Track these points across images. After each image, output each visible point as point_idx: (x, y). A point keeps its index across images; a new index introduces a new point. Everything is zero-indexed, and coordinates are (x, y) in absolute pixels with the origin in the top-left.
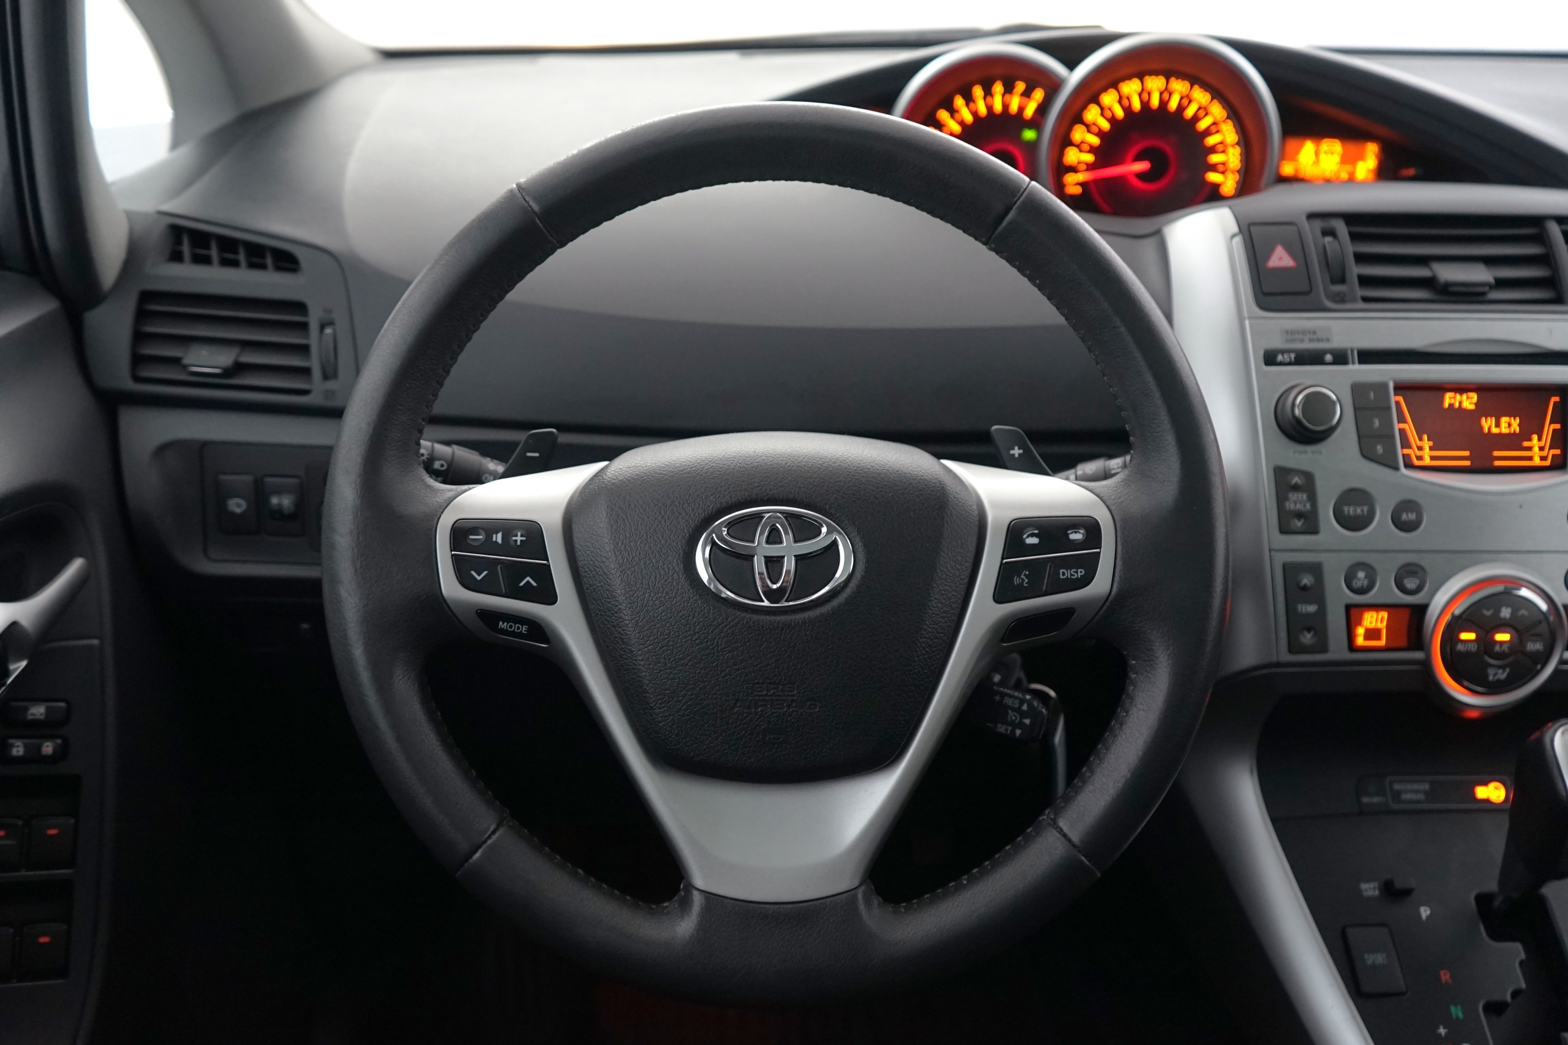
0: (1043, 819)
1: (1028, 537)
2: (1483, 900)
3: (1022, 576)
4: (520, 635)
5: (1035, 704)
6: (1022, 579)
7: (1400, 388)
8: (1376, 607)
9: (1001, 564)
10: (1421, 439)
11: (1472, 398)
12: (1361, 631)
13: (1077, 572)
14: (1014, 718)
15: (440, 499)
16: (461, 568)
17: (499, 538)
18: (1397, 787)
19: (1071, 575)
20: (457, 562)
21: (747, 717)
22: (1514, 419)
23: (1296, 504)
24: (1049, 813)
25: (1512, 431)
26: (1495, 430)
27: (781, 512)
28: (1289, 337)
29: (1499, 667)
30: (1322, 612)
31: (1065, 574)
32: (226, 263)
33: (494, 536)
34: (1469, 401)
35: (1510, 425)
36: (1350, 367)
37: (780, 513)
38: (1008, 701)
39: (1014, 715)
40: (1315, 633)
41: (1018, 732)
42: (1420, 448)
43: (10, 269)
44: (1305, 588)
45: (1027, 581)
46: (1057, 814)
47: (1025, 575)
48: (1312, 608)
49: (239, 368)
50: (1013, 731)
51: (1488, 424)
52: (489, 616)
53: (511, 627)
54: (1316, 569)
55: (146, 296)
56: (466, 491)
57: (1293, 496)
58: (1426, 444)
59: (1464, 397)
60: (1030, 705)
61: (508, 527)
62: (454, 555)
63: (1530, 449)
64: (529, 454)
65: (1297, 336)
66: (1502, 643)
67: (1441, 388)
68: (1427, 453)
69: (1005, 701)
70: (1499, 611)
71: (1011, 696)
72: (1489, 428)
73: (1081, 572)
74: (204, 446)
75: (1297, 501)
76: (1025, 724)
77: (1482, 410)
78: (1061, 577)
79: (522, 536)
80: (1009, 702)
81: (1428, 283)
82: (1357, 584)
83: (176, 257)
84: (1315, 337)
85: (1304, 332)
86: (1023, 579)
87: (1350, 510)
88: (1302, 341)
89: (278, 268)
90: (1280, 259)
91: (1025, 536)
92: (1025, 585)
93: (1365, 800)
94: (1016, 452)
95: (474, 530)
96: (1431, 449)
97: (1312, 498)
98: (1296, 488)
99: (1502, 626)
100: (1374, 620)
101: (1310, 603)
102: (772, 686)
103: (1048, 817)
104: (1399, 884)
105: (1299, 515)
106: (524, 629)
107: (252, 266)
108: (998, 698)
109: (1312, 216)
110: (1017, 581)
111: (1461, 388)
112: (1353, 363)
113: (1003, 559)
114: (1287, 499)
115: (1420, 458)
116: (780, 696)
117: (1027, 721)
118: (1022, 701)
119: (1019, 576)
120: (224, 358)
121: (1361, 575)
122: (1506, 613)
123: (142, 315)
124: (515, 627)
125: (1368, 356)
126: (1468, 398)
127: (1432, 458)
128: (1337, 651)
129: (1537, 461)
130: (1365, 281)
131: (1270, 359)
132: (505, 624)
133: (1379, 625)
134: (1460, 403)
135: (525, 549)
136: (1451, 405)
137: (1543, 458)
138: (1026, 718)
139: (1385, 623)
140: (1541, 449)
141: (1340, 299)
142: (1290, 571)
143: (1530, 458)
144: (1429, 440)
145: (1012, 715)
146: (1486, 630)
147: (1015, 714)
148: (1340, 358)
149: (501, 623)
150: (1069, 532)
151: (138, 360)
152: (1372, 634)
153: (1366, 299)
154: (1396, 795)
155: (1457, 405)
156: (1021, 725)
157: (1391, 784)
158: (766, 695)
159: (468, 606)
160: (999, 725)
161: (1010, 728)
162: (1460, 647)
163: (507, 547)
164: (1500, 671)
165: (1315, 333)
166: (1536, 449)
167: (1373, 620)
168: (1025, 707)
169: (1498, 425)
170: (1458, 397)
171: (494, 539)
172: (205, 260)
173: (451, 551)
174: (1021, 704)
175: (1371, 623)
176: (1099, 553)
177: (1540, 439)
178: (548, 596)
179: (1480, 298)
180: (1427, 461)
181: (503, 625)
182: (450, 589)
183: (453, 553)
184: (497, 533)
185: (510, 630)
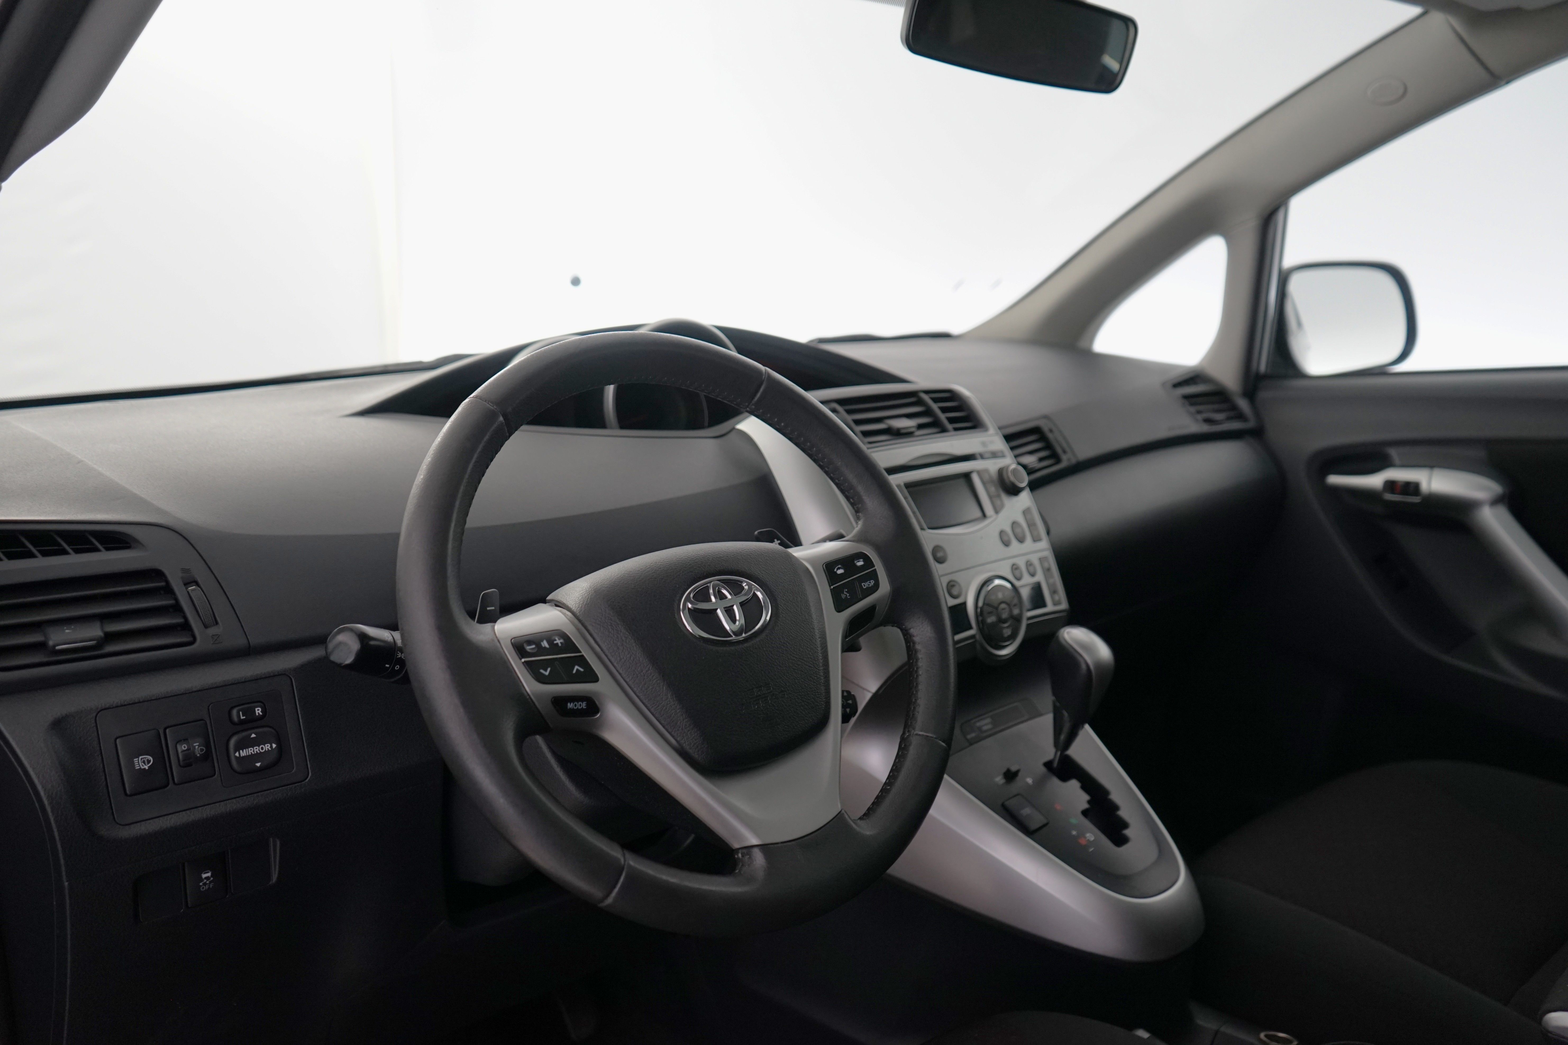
1: (837, 569)
2: (1048, 765)
4: (583, 711)
9: (831, 589)
13: (870, 583)
15: (488, 630)
16: (533, 668)
17: (545, 644)
18: (978, 724)
19: (869, 585)
20: (526, 666)
29: (1007, 628)
31: (865, 585)
32: (49, 554)
33: (542, 644)
37: (717, 580)
45: (848, 595)
47: (846, 592)
49: (106, 638)
52: (559, 701)
53: (576, 705)
61: (547, 636)
62: (525, 662)
70: (997, 595)
73: (872, 582)
78: (864, 587)
79: (557, 640)
81: (889, 431)
86: (845, 594)
89: (109, 549)
91: (835, 570)
92: (849, 597)
93: (969, 737)
95: (527, 643)
104: (1014, 769)
106: (584, 705)
107: (80, 551)
110: (843, 596)
113: (829, 587)
116: (764, 693)
120: (89, 631)
122: (1000, 595)
124: (579, 705)
132: (572, 704)
135: (563, 648)
146: (996, 607)
149: (569, 704)
150: (856, 562)
154: (980, 729)
159: (543, 696)
162: (989, 621)
163: (554, 649)
164: (1008, 630)
171: (543, 646)
173: (520, 659)
176: (875, 570)
178: (592, 677)
179: (913, 435)
181: (570, 706)
182: (529, 685)
183: (523, 660)
184: (543, 641)
185: (575, 708)
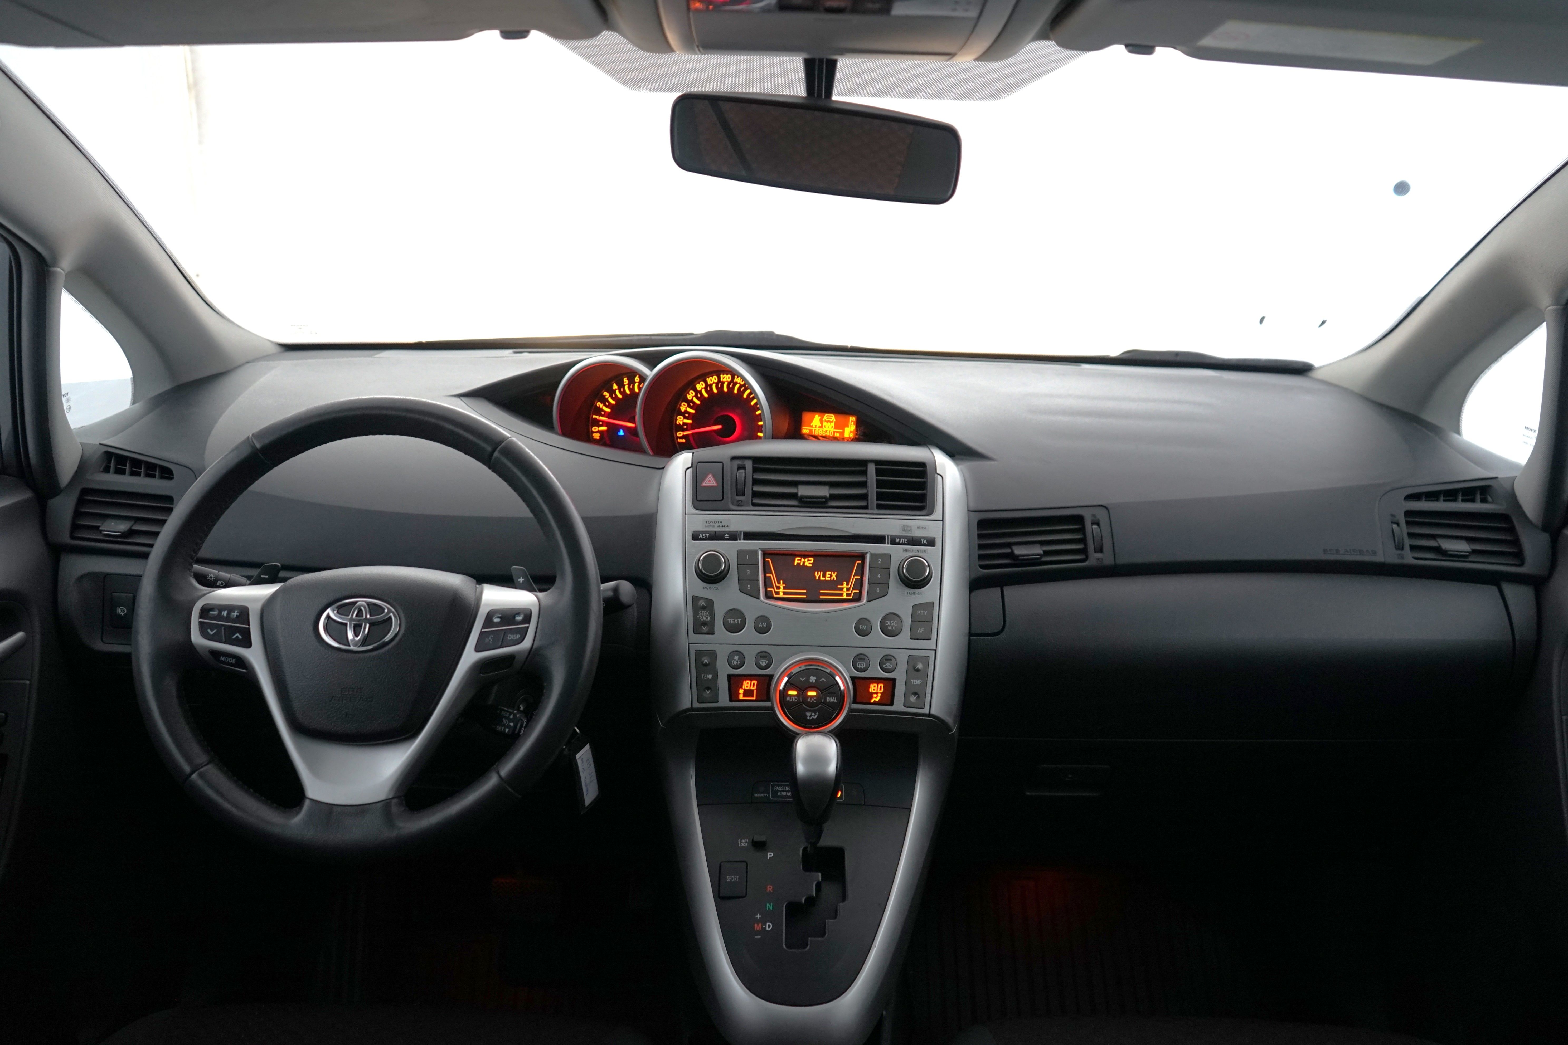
1: (495, 618)
3: (490, 638)
4: (231, 665)
5: (518, 716)
6: (490, 640)
7: (766, 554)
8: (750, 677)
9: (481, 632)
10: (779, 583)
11: (810, 560)
12: (741, 691)
13: (516, 636)
15: (200, 594)
16: (203, 627)
17: (225, 613)
19: (514, 637)
20: (201, 625)
21: (338, 705)
22: (834, 573)
23: (702, 616)
25: (832, 579)
26: (822, 578)
27: (365, 602)
28: (708, 524)
29: (812, 711)
30: (715, 678)
31: (510, 637)
32: (134, 474)
33: (223, 612)
34: (808, 562)
35: (831, 576)
36: (739, 541)
38: (503, 713)
40: (711, 690)
41: (507, 730)
42: (778, 588)
43: (7, 475)
44: (706, 665)
45: (492, 641)
46: (499, 765)
48: (709, 677)
49: (131, 533)
50: (504, 730)
51: (818, 575)
52: (216, 653)
53: (226, 659)
54: (713, 654)
55: (85, 491)
56: (214, 591)
57: (702, 613)
58: (782, 586)
59: (806, 560)
60: (515, 716)
61: (230, 608)
63: (842, 589)
64: (262, 576)
65: (711, 524)
66: (812, 697)
67: (793, 555)
68: (781, 591)
70: (809, 679)
71: (505, 711)
72: (819, 577)
73: (518, 636)
74: (106, 575)
75: (703, 616)
76: (510, 725)
77: (815, 567)
78: (508, 639)
79: (237, 613)
81: (794, 496)
82: (734, 663)
83: (107, 470)
84: (721, 525)
85: (715, 522)
87: (732, 621)
88: (714, 526)
89: (162, 477)
90: (710, 481)
92: (491, 643)
93: (756, 795)
94: (521, 580)
95: (212, 609)
96: (784, 588)
97: (712, 614)
98: (703, 608)
99: (812, 687)
100: (749, 685)
101: (709, 673)
102: (351, 690)
104: (757, 839)
105: (704, 624)
106: (234, 661)
107: (148, 475)
109: (734, 458)
110: (487, 641)
111: (805, 556)
112: (740, 540)
113: (482, 629)
114: (698, 614)
115: (778, 593)
116: (354, 695)
117: (512, 724)
119: (489, 638)
120: (123, 527)
121: (736, 657)
122: (813, 679)
123: (81, 502)
124: (229, 660)
125: (749, 536)
126: (808, 560)
127: (784, 593)
128: (724, 700)
129: (845, 596)
130: (755, 494)
131: (696, 537)
133: (752, 688)
134: (804, 563)
135: (238, 619)
136: (798, 564)
137: (848, 595)
138: (511, 722)
139: (755, 687)
140: (848, 589)
141: (740, 504)
142: (699, 654)
143: (841, 595)
144: (783, 583)
145: (505, 721)
146: (802, 690)
148: (733, 537)
149: (221, 657)
150: (516, 616)
151: (75, 527)
152: (748, 693)
153: (754, 505)
155: (802, 564)
156: (509, 726)
157: (773, 786)
158: (347, 695)
159: (204, 648)
160: (498, 727)
161: (503, 728)
162: (788, 699)
163: (228, 619)
164: (813, 714)
165: (721, 522)
166: (845, 590)
167: (747, 685)
168: (511, 717)
169: (824, 576)
170: (803, 560)
171: (222, 614)
172: (122, 472)
173: (199, 619)
174: (510, 715)
175: (747, 687)
176: (528, 628)
177: (847, 585)
178: (247, 644)
179: (823, 505)
180: (781, 595)
181: (223, 658)
182: (196, 638)
183: (200, 620)
184: (224, 611)
185: (226, 661)
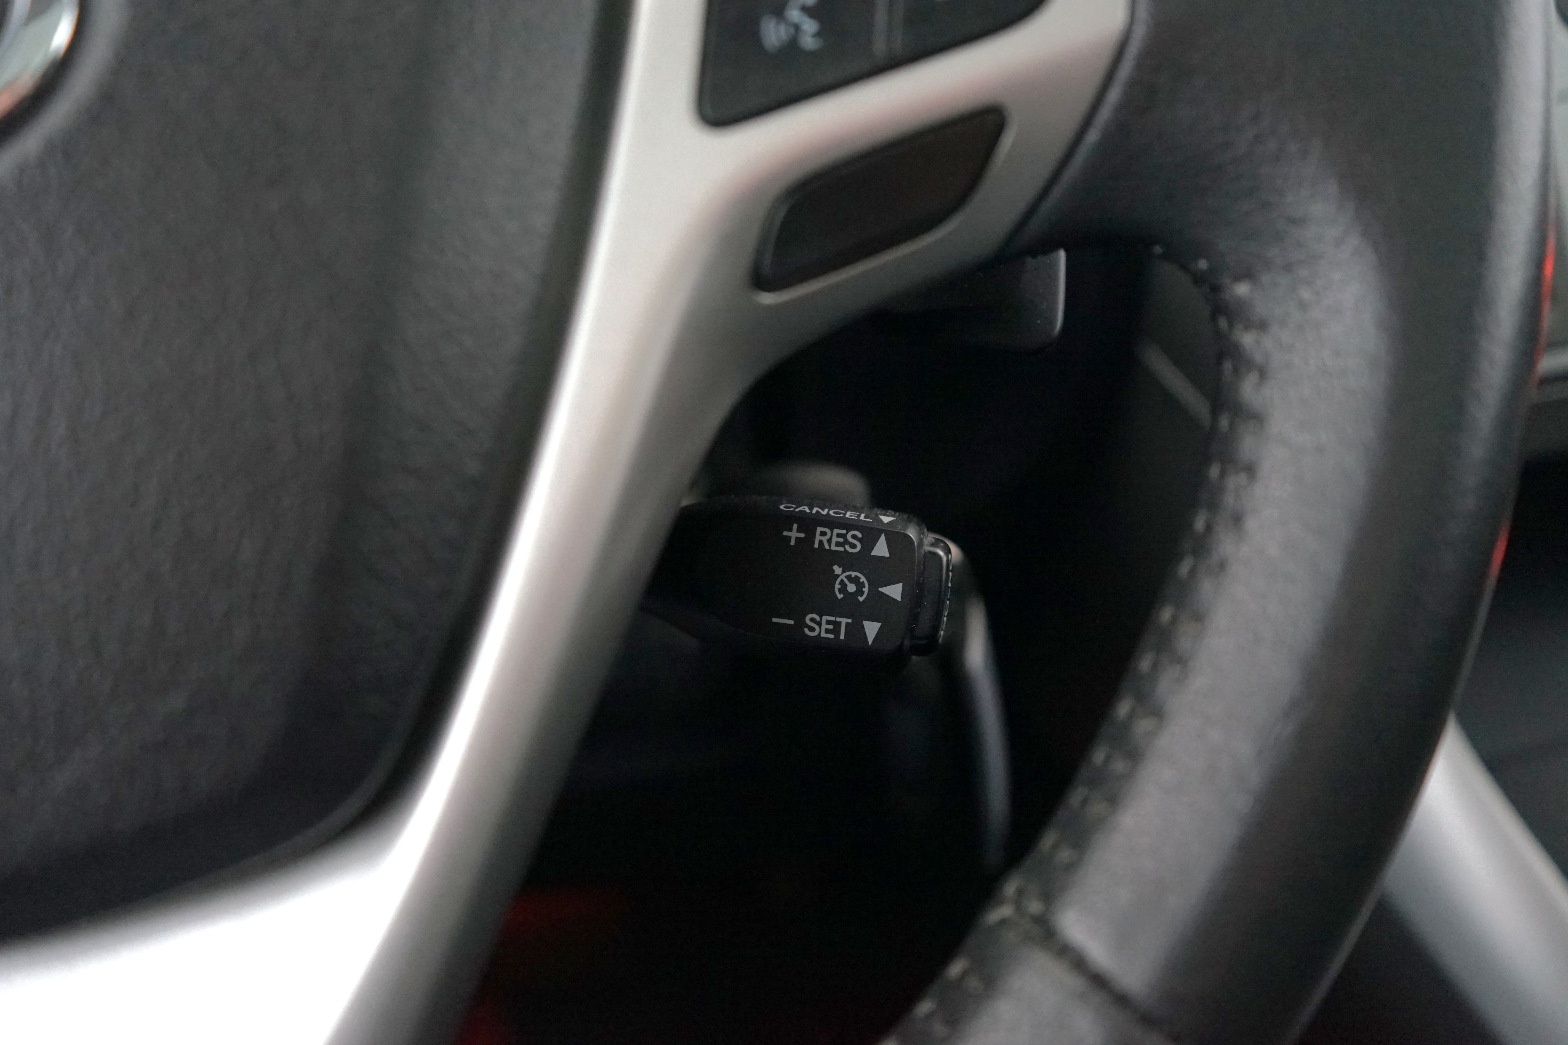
0: (1003, 922)
5: (912, 533)
14: (852, 588)
24: (1020, 893)
39: (855, 580)
41: (871, 629)
46: (1049, 897)
50: (856, 630)
60: (896, 540)
69: (818, 538)
71: (831, 523)
80: (829, 541)
103: (1019, 909)
108: (794, 534)
117: (895, 591)
118: (870, 535)
119: (779, 12)
145: (846, 580)
147: (853, 574)
156: (876, 606)
161: (844, 621)
168: (881, 549)
174: (869, 540)
